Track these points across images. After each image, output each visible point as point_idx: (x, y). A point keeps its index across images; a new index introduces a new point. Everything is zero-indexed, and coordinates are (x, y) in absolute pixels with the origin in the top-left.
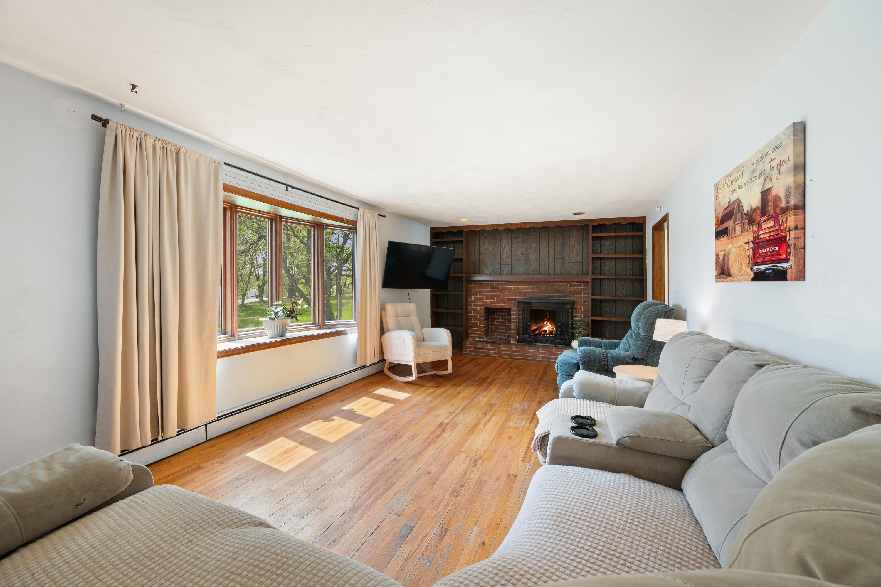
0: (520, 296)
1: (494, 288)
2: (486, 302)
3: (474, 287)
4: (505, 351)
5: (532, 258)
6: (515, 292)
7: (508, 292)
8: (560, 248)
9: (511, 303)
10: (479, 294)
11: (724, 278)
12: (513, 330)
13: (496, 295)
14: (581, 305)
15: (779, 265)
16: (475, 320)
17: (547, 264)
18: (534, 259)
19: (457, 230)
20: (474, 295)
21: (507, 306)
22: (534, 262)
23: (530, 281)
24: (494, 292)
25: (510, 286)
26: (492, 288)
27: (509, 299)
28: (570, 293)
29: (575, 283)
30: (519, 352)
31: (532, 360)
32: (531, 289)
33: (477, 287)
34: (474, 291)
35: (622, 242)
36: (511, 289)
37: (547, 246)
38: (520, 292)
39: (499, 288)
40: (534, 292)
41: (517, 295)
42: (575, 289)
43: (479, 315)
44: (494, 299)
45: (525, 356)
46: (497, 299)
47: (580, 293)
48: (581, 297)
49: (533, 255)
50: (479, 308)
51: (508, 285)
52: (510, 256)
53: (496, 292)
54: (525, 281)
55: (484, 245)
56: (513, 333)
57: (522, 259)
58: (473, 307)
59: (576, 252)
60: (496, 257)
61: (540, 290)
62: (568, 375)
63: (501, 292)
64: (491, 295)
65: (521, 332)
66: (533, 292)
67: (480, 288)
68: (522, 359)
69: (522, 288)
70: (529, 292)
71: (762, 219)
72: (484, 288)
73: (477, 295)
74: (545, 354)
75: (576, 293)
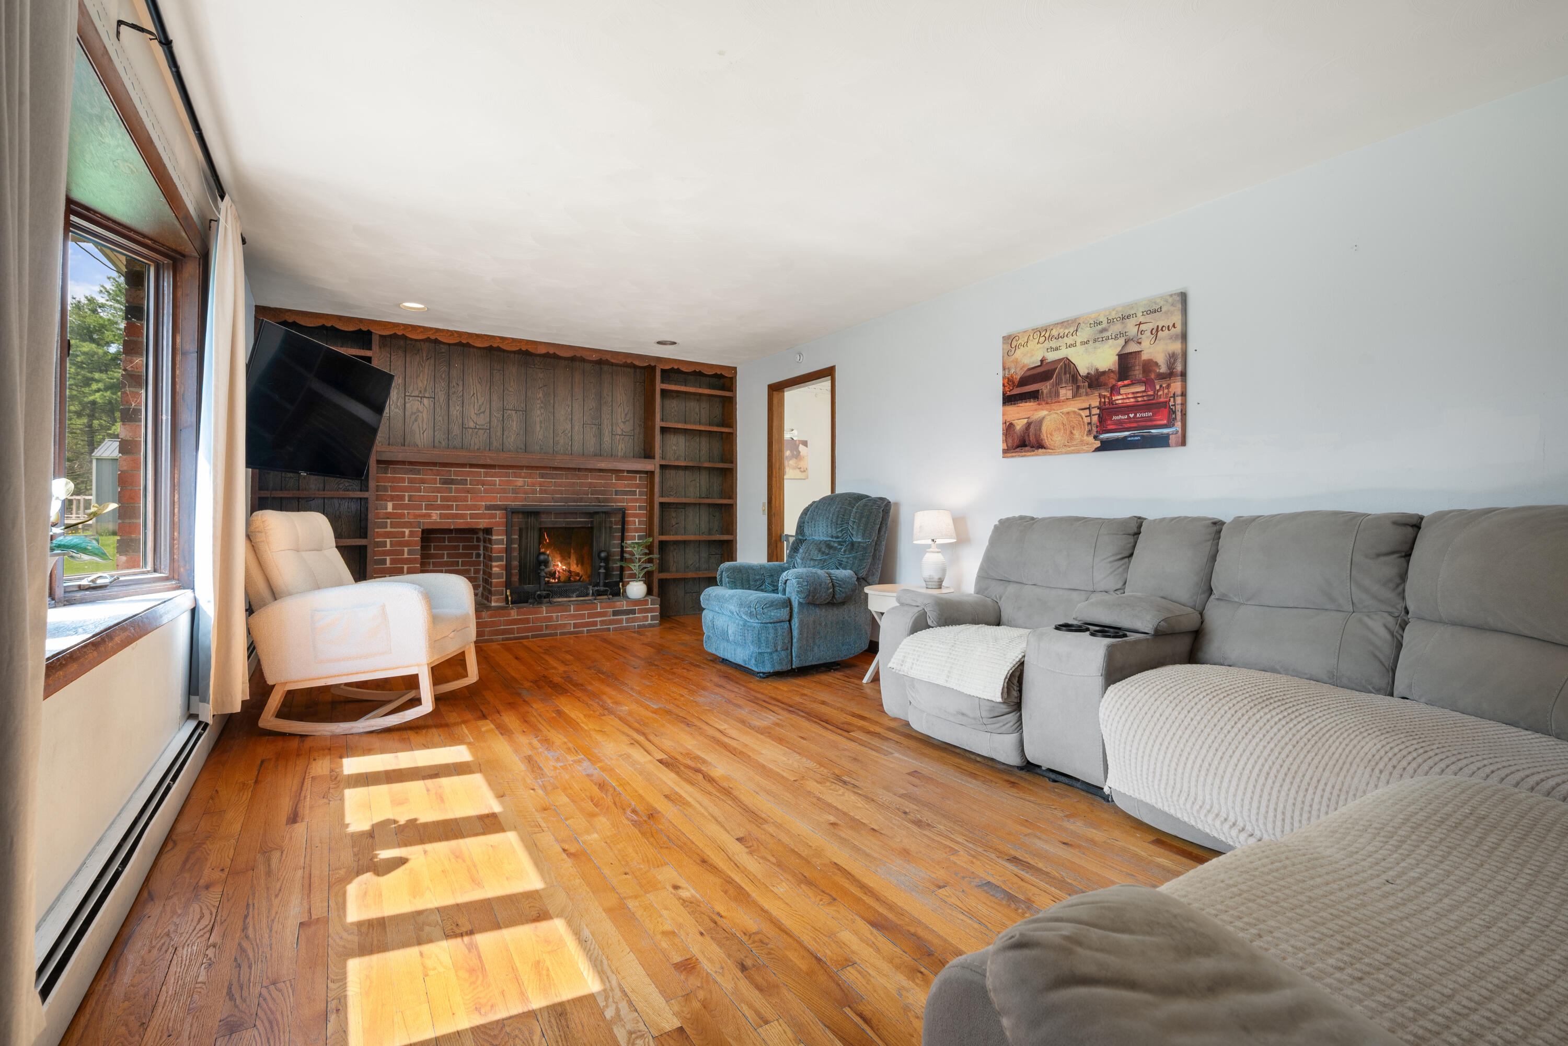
0: (515, 499)
1: (452, 482)
2: (429, 516)
3: (393, 480)
4: (493, 624)
5: (538, 419)
6: (504, 491)
7: (486, 491)
8: (594, 405)
9: (494, 516)
10: (410, 497)
11: (1028, 451)
12: (499, 576)
13: (456, 499)
14: (635, 515)
15: (1153, 431)
16: (393, 562)
17: (570, 434)
18: (541, 422)
19: (351, 328)
20: (392, 498)
21: (482, 523)
22: (541, 427)
23: (537, 468)
24: (450, 490)
25: (492, 477)
26: (445, 482)
27: (488, 508)
28: (617, 493)
29: (625, 474)
30: (527, 621)
31: (556, 634)
32: (541, 485)
33: (403, 480)
34: (394, 489)
35: (693, 405)
36: (495, 485)
37: (569, 398)
38: (515, 491)
39: (464, 482)
40: (545, 492)
41: (507, 499)
42: (625, 486)
43: (406, 549)
44: (450, 507)
45: (540, 629)
46: (458, 508)
47: (634, 493)
48: (636, 501)
49: (539, 412)
50: (407, 531)
51: (486, 475)
52: (488, 410)
53: (457, 491)
54: (528, 467)
55: (418, 376)
56: (497, 585)
57: (515, 419)
58: (389, 529)
59: (623, 415)
60: (452, 409)
61: (560, 486)
62: (774, 623)
63: (468, 492)
64: (443, 499)
65: (515, 579)
66: (545, 490)
67: (411, 481)
68: (533, 637)
69: (520, 481)
70: (534, 492)
71: (1120, 383)
72: (423, 481)
73: (402, 498)
74: (582, 616)
75: (626, 493)
